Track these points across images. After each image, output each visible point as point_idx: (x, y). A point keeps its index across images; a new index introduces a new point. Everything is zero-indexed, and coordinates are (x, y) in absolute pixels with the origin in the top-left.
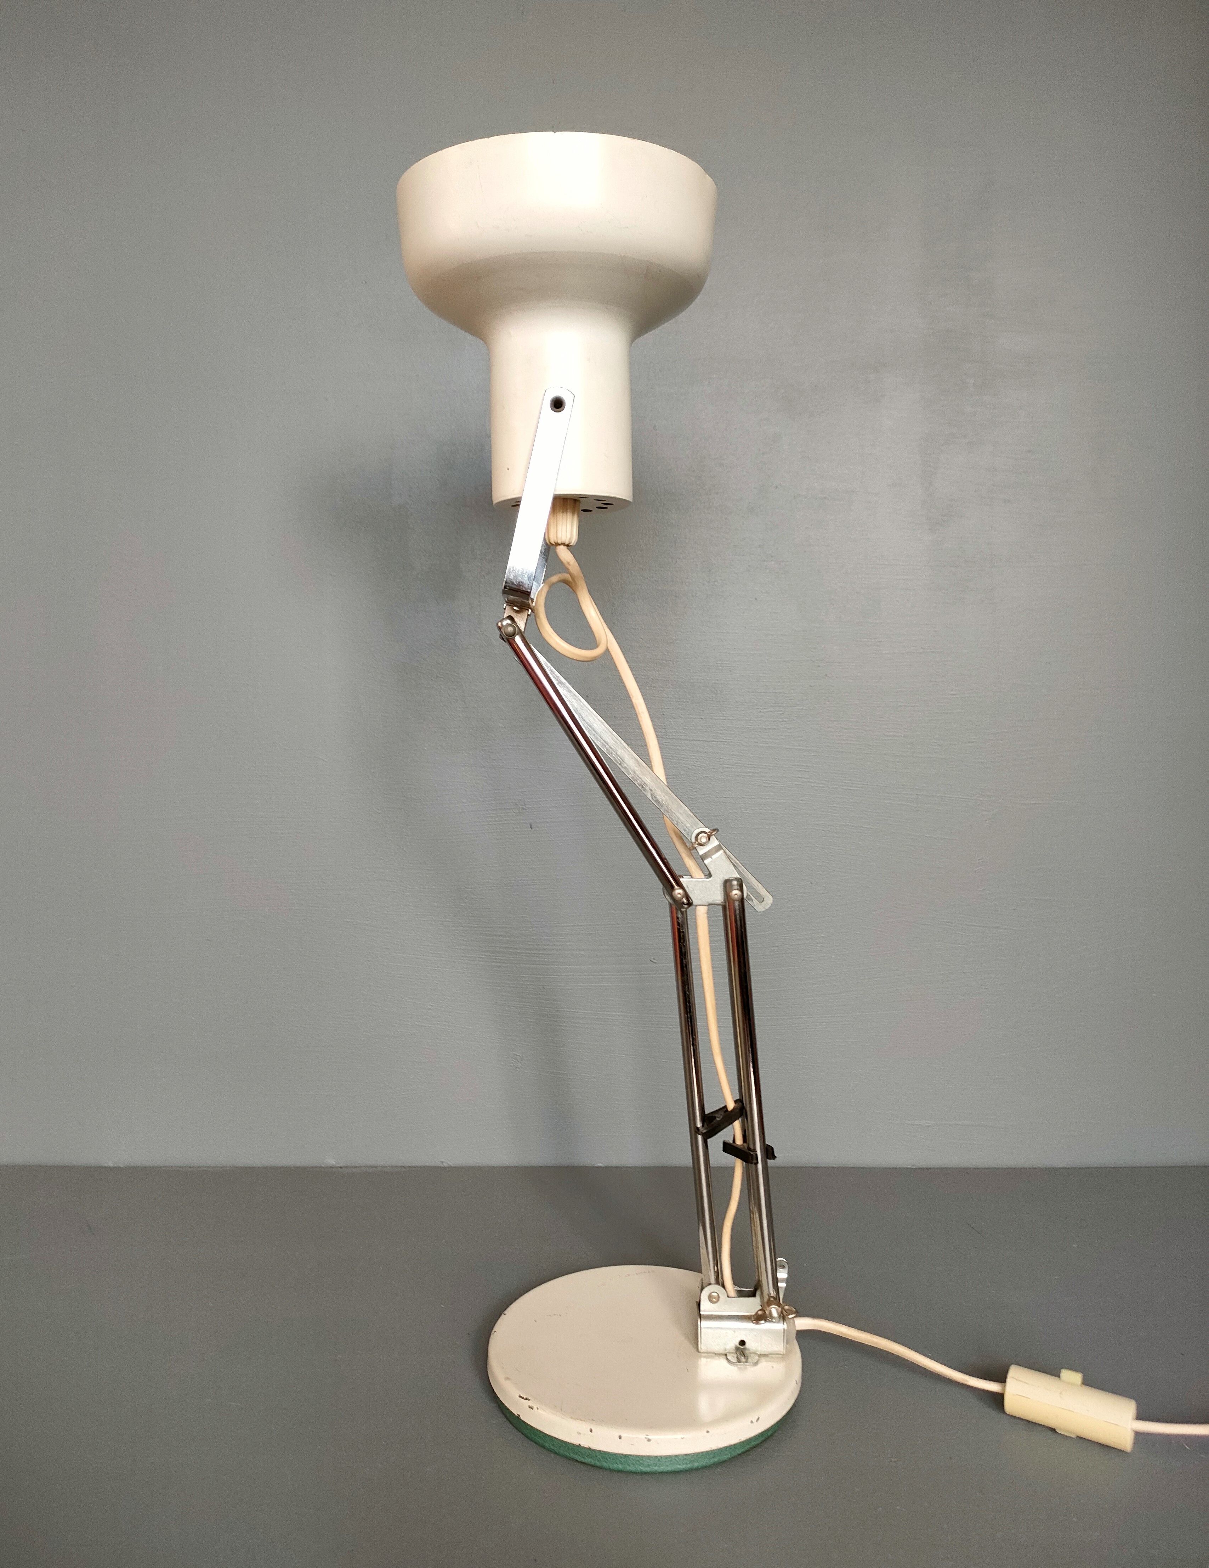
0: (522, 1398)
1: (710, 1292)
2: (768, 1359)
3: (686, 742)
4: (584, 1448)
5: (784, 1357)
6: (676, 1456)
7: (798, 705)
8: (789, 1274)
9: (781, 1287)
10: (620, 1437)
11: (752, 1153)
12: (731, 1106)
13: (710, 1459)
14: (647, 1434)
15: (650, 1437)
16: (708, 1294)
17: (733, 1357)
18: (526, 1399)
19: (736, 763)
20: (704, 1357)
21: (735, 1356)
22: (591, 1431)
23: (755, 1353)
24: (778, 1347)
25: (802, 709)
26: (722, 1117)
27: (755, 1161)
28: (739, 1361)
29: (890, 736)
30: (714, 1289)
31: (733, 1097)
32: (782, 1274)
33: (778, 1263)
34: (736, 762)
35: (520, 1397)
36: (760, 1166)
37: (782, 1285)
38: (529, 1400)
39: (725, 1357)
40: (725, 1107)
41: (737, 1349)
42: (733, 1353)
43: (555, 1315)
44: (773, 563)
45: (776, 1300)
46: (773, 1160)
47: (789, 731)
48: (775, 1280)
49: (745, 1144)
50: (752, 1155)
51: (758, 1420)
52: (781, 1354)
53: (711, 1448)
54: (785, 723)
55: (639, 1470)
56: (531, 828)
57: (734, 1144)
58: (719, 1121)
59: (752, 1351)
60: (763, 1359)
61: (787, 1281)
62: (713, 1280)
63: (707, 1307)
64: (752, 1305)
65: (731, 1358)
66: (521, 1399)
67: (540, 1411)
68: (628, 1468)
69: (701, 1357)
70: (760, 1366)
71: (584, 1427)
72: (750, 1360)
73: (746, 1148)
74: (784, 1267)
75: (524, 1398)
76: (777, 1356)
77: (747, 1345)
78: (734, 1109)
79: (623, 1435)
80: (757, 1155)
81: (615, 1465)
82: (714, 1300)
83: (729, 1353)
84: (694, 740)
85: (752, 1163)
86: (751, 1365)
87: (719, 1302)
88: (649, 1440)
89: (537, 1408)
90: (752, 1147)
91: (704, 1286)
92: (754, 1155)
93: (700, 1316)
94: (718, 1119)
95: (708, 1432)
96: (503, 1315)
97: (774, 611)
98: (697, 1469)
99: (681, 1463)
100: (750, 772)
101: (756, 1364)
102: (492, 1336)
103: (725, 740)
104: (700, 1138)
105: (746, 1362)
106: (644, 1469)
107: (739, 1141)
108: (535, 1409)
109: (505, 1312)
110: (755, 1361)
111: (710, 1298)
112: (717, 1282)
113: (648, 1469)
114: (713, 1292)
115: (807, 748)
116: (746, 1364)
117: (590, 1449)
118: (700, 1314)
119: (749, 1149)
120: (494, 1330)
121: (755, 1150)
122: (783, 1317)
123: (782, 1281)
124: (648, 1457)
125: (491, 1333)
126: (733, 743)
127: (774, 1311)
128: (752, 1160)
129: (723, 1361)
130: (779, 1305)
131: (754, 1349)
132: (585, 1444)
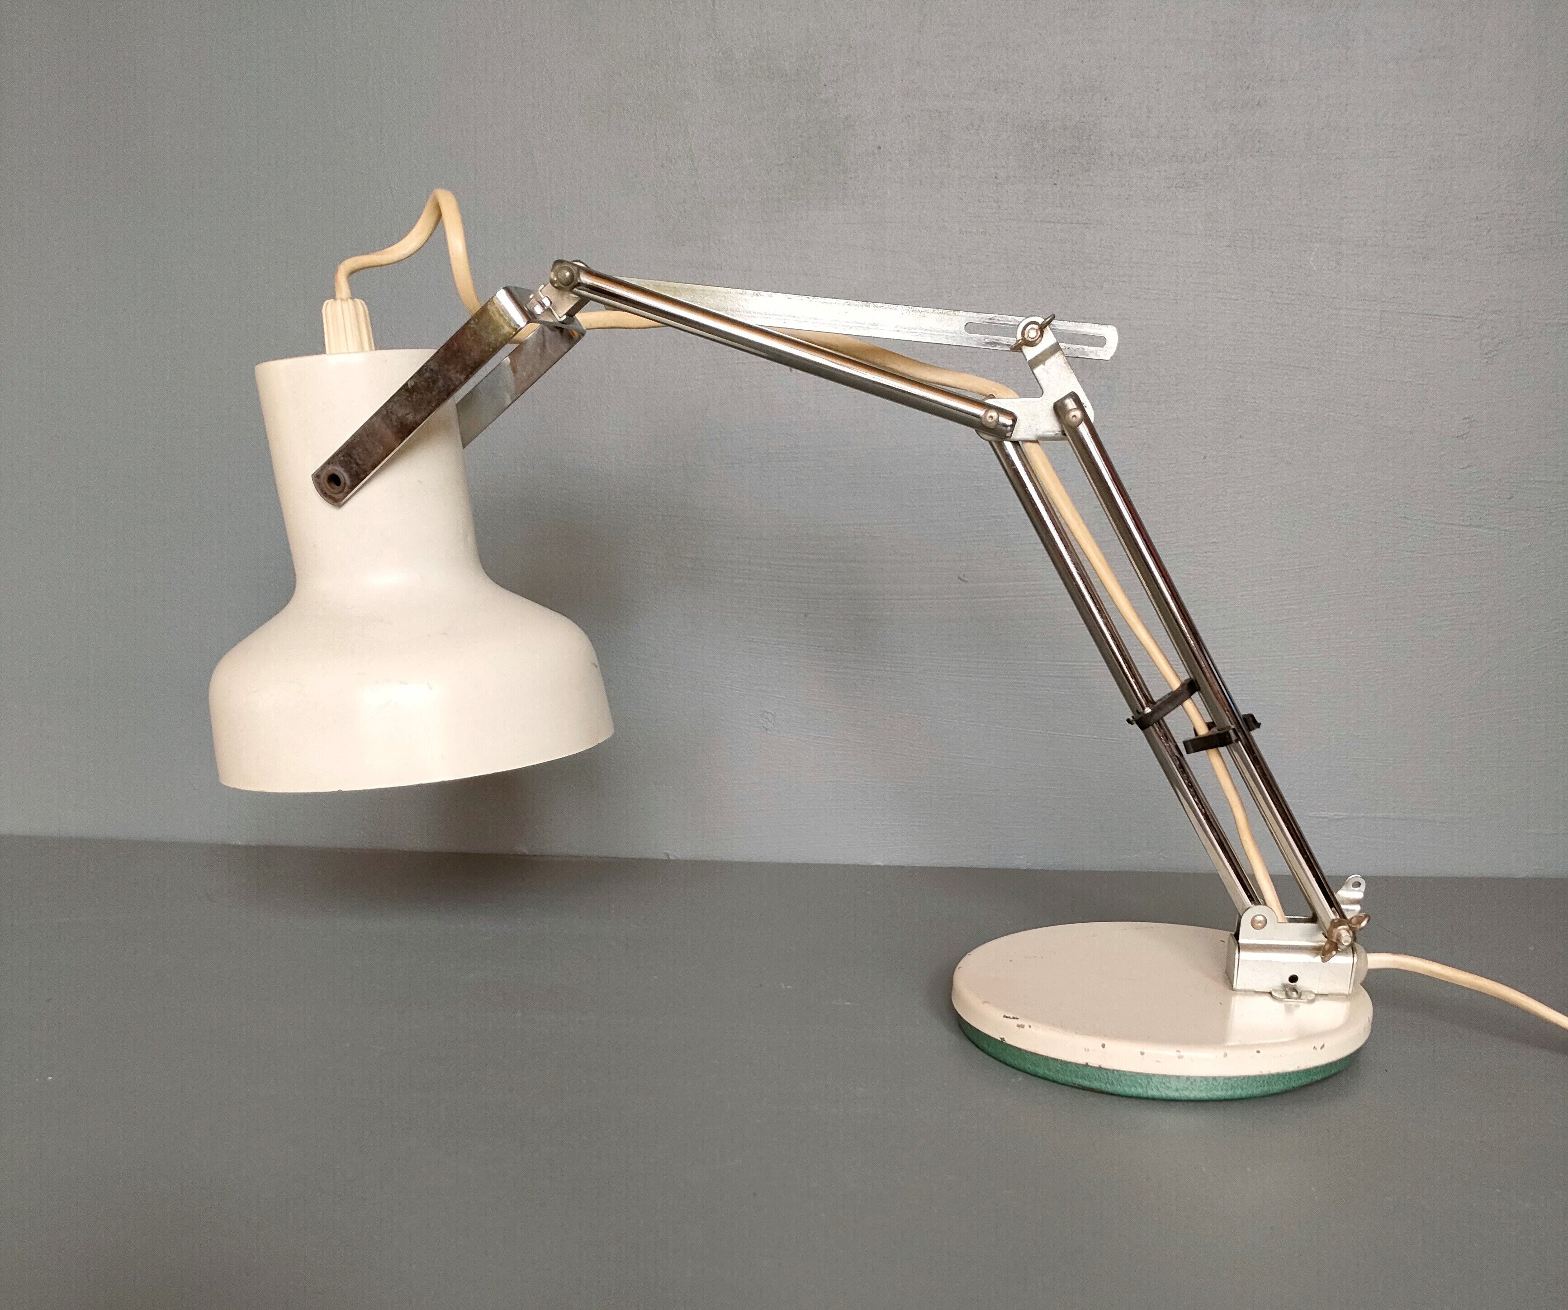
1: (1254, 915)
2: (1328, 998)
4: (1091, 1068)
5: (1347, 998)
6: (1215, 1079)
10: (1141, 1053)
12: (1177, 682)
13: (1257, 1087)
14: (1179, 1049)
15: (1182, 1053)
16: (1250, 918)
17: (1280, 993)
18: (1014, 1018)
20: (1240, 995)
21: (1284, 991)
22: (1103, 1046)
23: (1310, 990)
24: (1342, 986)
28: (1288, 996)
30: (1261, 912)
38: (1018, 1019)
39: (1268, 994)
41: (1286, 984)
42: (1279, 990)
46: (1258, 730)
51: (1322, 1047)
52: (1345, 995)
53: (1261, 1072)
55: (1164, 1095)
57: (1198, 736)
59: (1306, 988)
60: (1322, 998)
63: (1248, 934)
64: (1310, 933)
65: (1278, 994)
66: (1006, 1019)
67: (1034, 1030)
68: (1150, 1094)
69: (1235, 995)
70: (1317, 1003)
71: (1094, 1043)
72: (1304, 997)
73: (1216, 734)
75: (1011, 1017)
76: (1340, 995)
77: (1301, 981)
79: (1145, 1051)
81: (1133, 1090)
82: (1260, 924)
83: (1275, 989)
86: (1306, 1002)
87: (1265, 928)
88: (1180, 1057)
89: (1030, 1026)
93: (1239, 945)
95: (1258, 1052)
98: (1240, 1099)
99: (1219, 1089)
101: (1312, 1001)
105: (1299, 998)
106: (1172, 1095)
108: (1026, 1029)
110: (1312, 999)
111: (1253, 923)
113: (1177, 1095)
114: (1257, 915)
116: (1298, 1000)
117: (1100, 1068)
118: (1238, 943)
120: (960, 965)
124: (1179, 1078)
125: (955, 969)
127: (1345, 934)
129: (1267, 998)
131: (1309, 985)
132: (1094, 1062)
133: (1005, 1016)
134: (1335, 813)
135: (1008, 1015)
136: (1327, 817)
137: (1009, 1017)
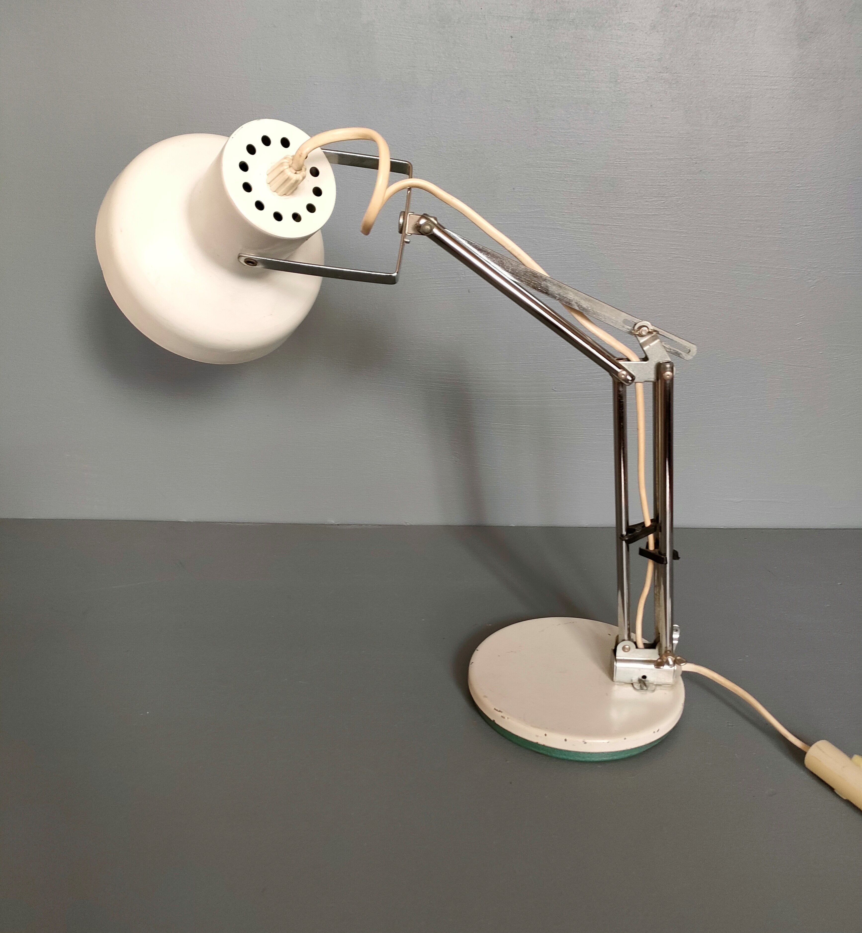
0: (497, 710)
1: (624, 645)
2: (662, 687)
3: (588, 226)
4: (539, 745)
5: (672, 686)
6: (603, 753)
7: (677, 195)
8: (680, 634)
9: (674, 644)
10: (566, 740)
11: (663, 557)
12: (648, 524)
13: (625, 754)
14: (584, 739)
15: (586, 741)
16: (622, 646)
17: (638, 685)
18: (499, 711)
19: (625, 243)
20: (618, 685)
21: (639, 685)
22: (546, 735)
23: (652, 684)
24: (670, 680)
25: (680, 199)
26: (640, 530)
27: (665, 562)
28: (642, 689)
29: (745, 220)
30: (628, 644)
31: (650, 517)
32: (676, 635)
33: (674, 628)
34: (625, 241)
35: (495, 709)
36: (668, 565)
37: (675, 642)
38: (502, 712)
39: (631, 685)
40: (643, 523)
41: (640, 681)
42: (637, 683)
43: (512, 652)
44: (668, 74)
45: (671, 653)
46: (677, 560)
47: (667, 217)
48: (671, 639)
49: (657, 550)
50: (663, 558)
51: (658, 730)
52: (670, 685)
53: (627, 748)
54: (665, 210)
55: (577, 759)
56: (469, 292)
57: (648, 550)
58: (638, 533)
59: (650, 682)
60: (658, 688)
61: (679, 639)
62: (626, 637)
63: (620, 654)
64: (653, 654)
65: (637, 686)
66: (495, 711)
67: (510, 720)
68: (570, 758)
69: (615, 685)
70: (656, 692)
71: (542, 733)
72: (649, 688)
73: (658, 553)
74: (677, 631)
76: (668, 686)
77: (647, 679)
78: (650, 526)
79: (567, 739)
80: (666, 558)
81: (561, 756)
82: (627, 650)
83: (635, 683)
84: (594, 224)
85: (663, 563)
86: (650, 692)
87: (630, 651)
88: (585, 743)
89: (508, 718)
90: (663, 552)
91: (620, 640)
92: (665, 558)
93: (616, 660)
94: (637, 531)
95: (625, 739)
96: (476, 651)
97: (664, 116)
98: (616, 760)
99: (605, 756)
100: (635, 250)
101: (654, 691)
102: (470, 666)
103: (618, 224)
104: (624, 543)
105: (647, 690)
106: (581, 759)
107: (652, 547)
108: (506, 718)
109: (477, 649)
110: (653, 689)
111: (623, 649)
112: (630, 638)
113: (584, 760)
114: (626, 645)
115: (681, 231)
117: (544, 745)
118: (616, 658)
119: (660, 553)
120: (471, 661)
121: (665, 554)
122: (675, 662)
123: (676, 639)
124: (584, 753)
125: (469, 663)
126: (624, 227)
127: (670, 660)
128: (663, 561)
129: (630, 688)
130: (673, 655)
131: (652, 680)
132: (541, 742)
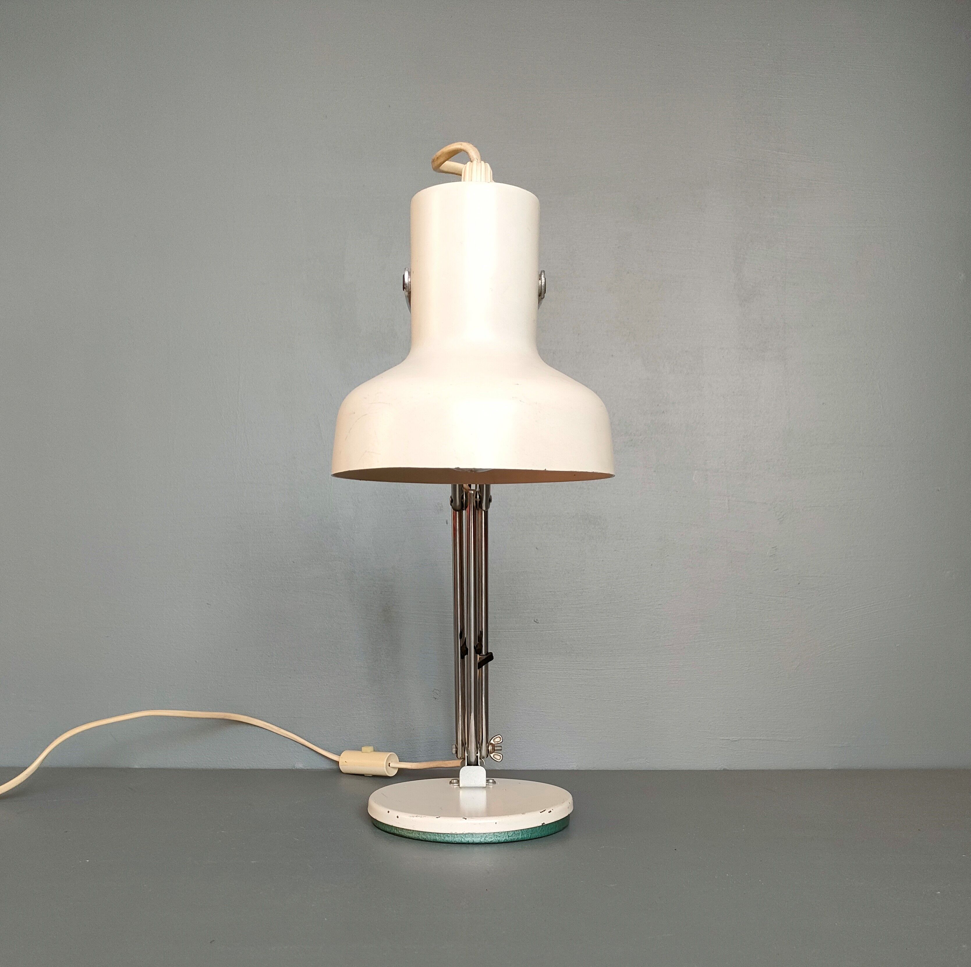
133: (541, 812)
134: (734, 737)
135: (541, 811)
136: (729, 740)
137: (543, 812)
